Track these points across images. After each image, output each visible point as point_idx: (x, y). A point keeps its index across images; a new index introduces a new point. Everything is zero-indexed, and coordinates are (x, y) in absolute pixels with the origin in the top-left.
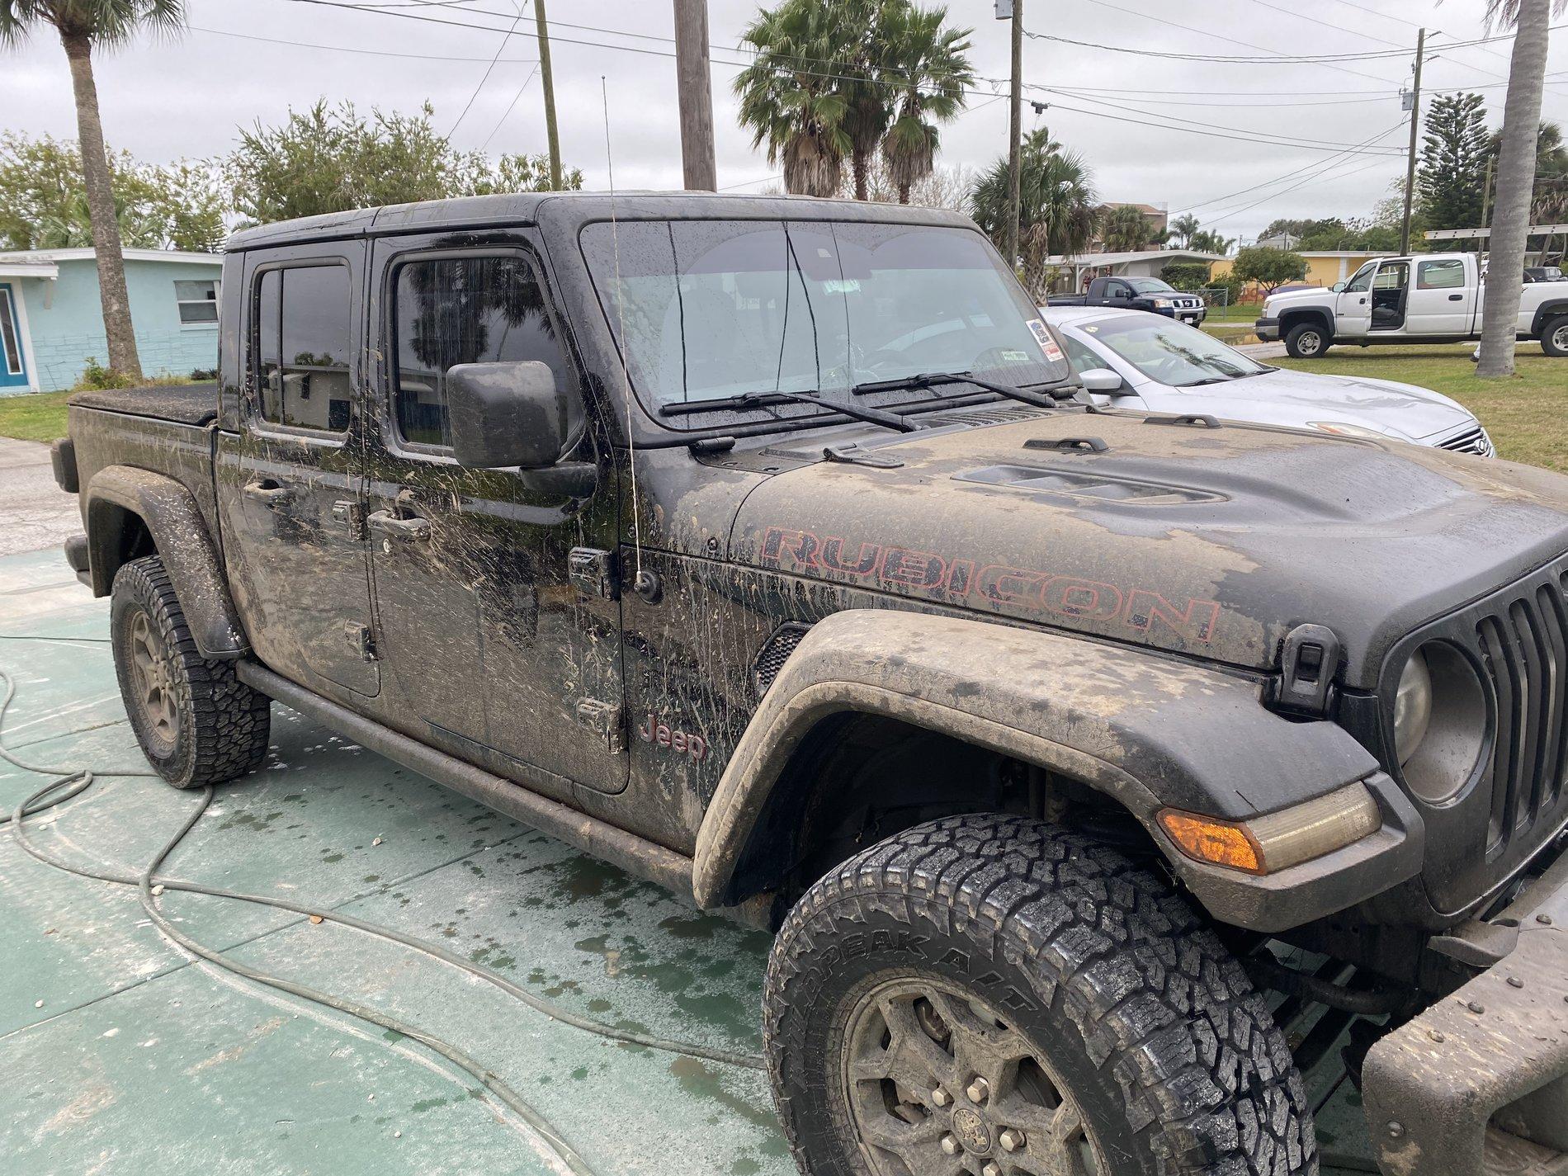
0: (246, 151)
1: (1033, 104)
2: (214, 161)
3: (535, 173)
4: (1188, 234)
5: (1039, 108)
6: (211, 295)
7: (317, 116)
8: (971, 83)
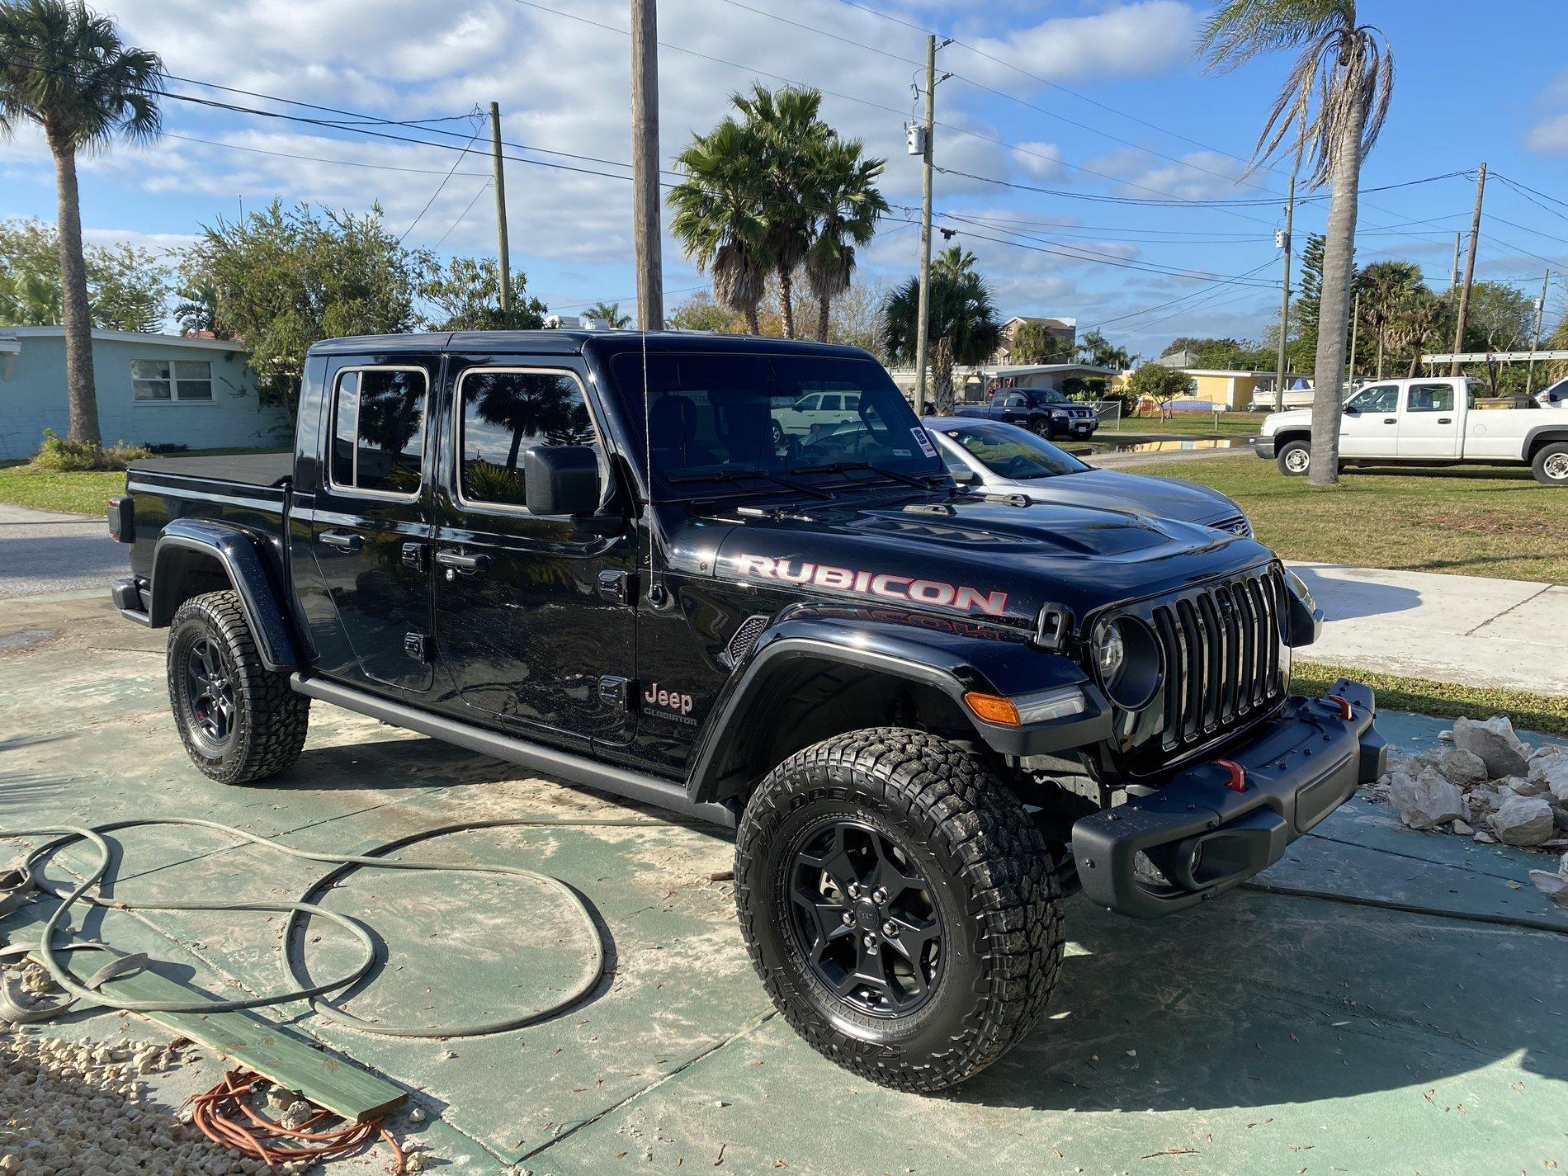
0: (209, 244)
1: (942, 231)
2: (178, 251)
3: (483, 274)
4: (1096, 347)
5: (948, 234)
6: (166, 374)
7: (274, 213)
8: (887, 209)
